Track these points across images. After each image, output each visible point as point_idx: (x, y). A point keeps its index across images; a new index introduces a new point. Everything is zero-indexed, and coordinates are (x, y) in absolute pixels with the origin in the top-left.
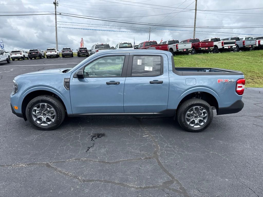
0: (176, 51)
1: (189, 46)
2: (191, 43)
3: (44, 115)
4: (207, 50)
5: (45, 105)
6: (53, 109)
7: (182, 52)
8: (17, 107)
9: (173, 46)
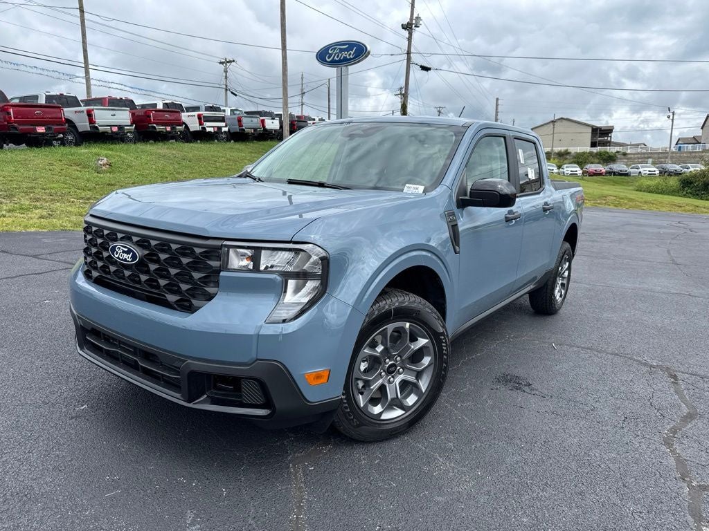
0: (88, 129)
1: (123, 117)
2: (128, 109)
3: (391, 371)
4: (169, 132)
5: (403, 328)
6: (427, 341)
7: (107, 132)
8: (323, 374)
9: (76, 112)
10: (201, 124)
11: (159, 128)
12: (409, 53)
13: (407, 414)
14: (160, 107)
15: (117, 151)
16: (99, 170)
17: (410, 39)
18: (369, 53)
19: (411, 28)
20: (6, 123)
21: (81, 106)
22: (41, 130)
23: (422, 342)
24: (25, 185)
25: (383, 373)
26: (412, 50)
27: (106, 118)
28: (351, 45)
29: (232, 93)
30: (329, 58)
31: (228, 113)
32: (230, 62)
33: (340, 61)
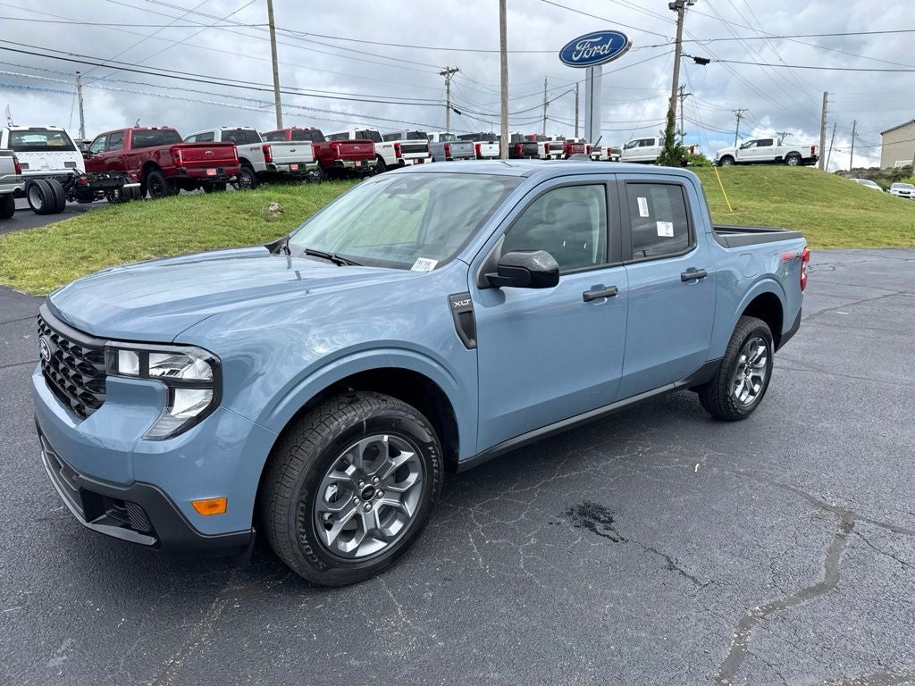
0: (265, 169)
1: (304, 153)
2: (311, 142)
3: (368, 496)
4: (360, 168)
5: (380, 442)
6: (412, 454)
7: (285, 171)
8: (217, 503)
9: (252, 149)
10: (398, 156)
11: (347, 164)
12: (678, 42)
13: (391, 546)
14: (352, 137)
15: (294, 194)
16: (270, 217)
17: (680, 23)
18: (630, 45)
19: (682, 7)
20: (174, 167)
21: (260, 141)
22: (212, 172)
23: (406, 456)
24: (182, 238)
25: (357, 500)
26: (684, 37)
27: (284, 155)
28: (606, 36)
29: (456, 111)
30: (576, 56)
31: (436, 139)
32: (453, 71)
33: (591, 59)
